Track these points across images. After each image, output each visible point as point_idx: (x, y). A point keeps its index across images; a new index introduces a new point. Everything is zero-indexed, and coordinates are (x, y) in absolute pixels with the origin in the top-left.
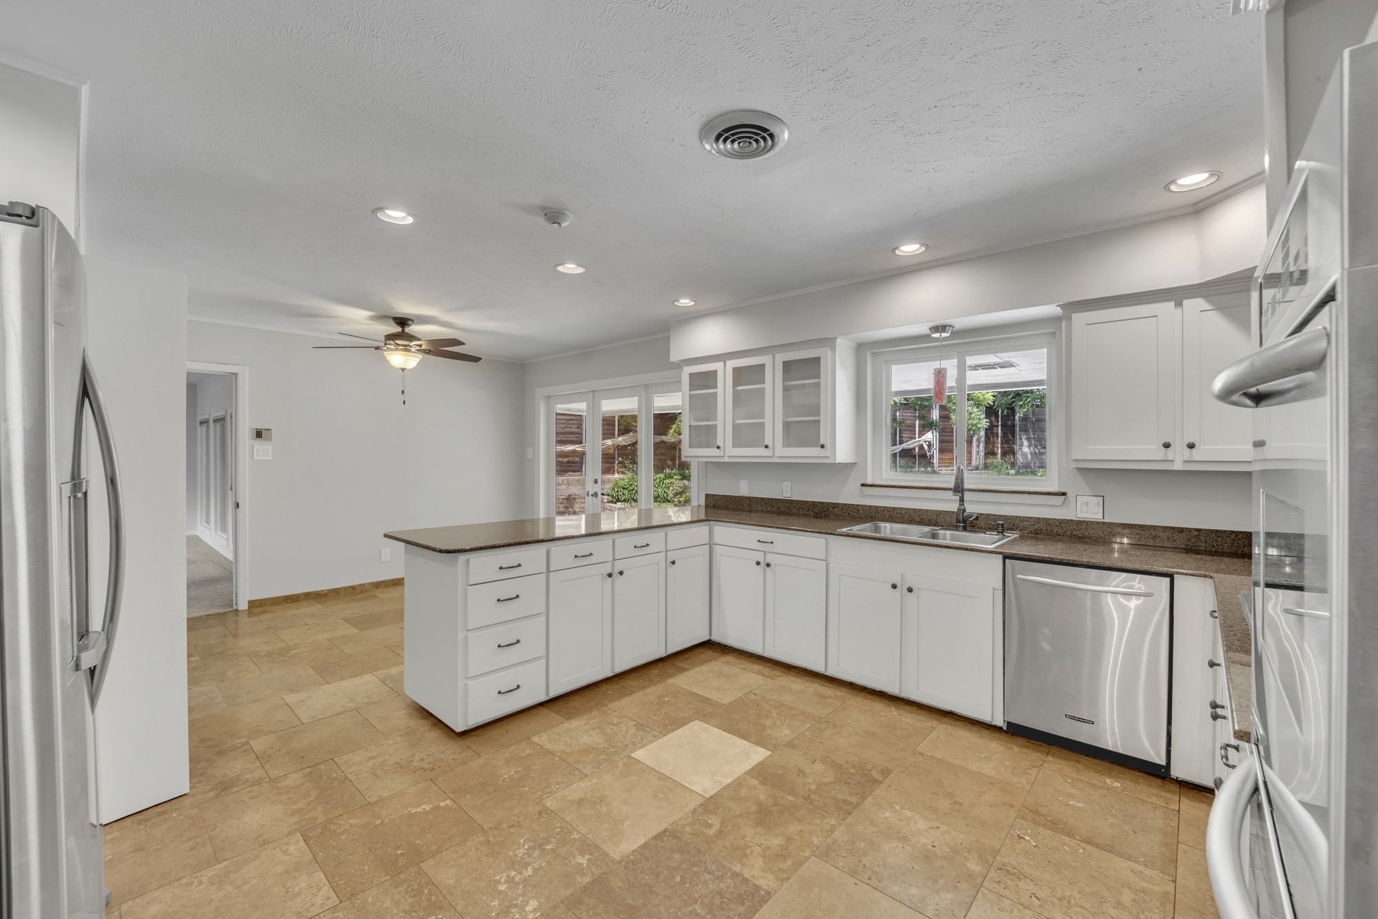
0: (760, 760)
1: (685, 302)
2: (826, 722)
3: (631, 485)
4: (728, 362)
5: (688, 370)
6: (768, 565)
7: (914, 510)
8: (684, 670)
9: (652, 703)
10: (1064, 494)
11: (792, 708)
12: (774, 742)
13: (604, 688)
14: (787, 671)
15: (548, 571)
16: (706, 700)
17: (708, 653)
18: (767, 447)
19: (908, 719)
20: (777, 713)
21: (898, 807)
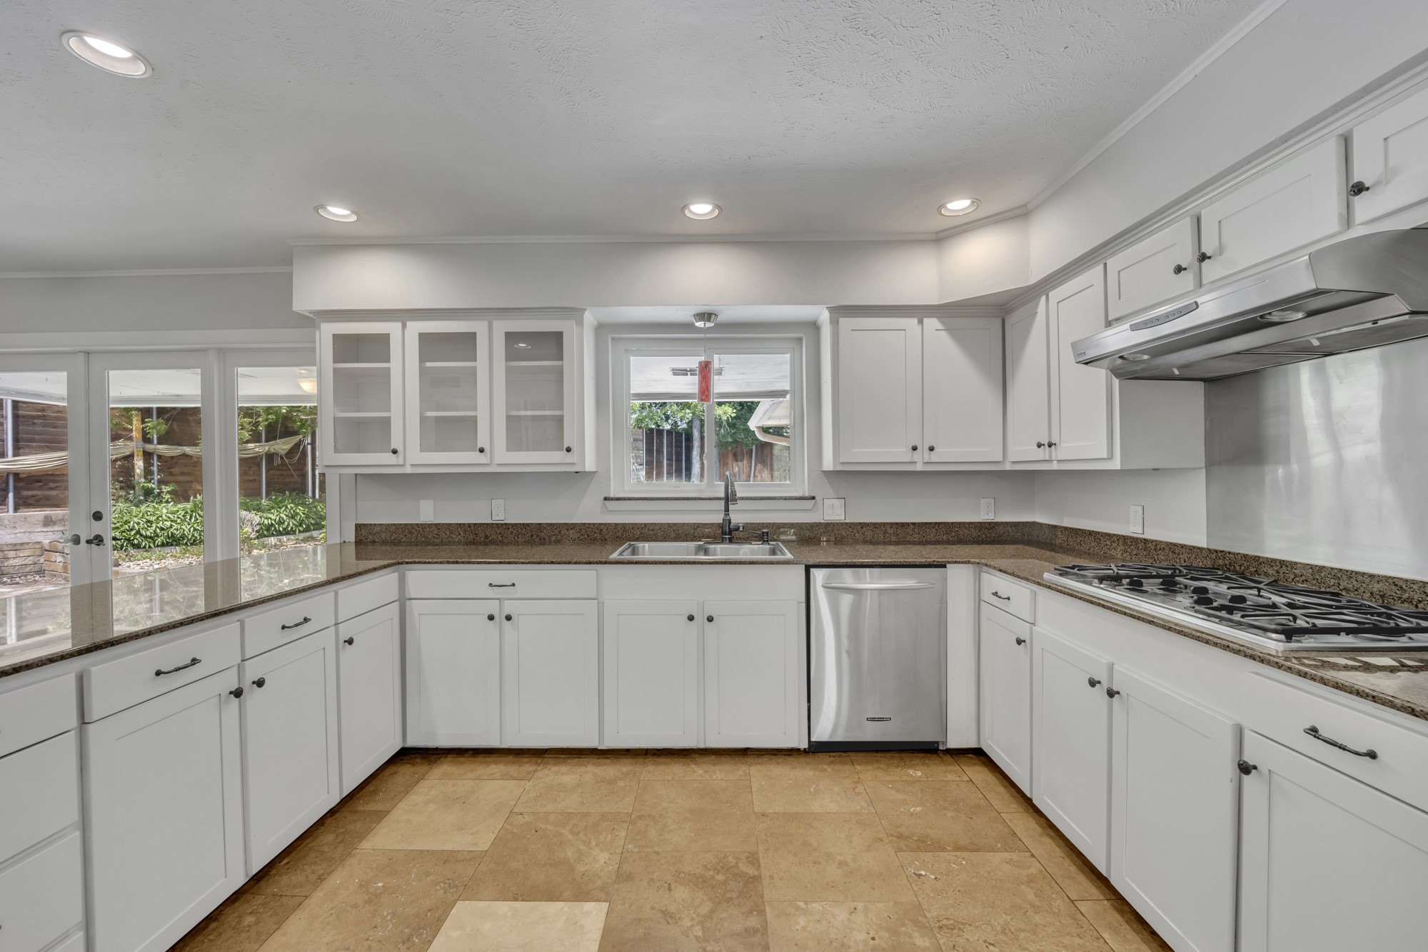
0: (602, 926)
1: (339, 212)
2: (640, 817)
3: (127, 522)
4: (409, 324)
5: (329, 330)
6: (509, 618)
7: (669, 525)
8: (381, 815)
9: (355, 906)
10: (813, 498)
11: (585, 815)
12: (599, 883)
13: (230, 917)
14: (540, 760)
15: (83, 721)
16: (448, 858)
17: (405, 772)
18: (482, 451)
19: (720, 774)
20: (571, 832)
21: (801, 904)
